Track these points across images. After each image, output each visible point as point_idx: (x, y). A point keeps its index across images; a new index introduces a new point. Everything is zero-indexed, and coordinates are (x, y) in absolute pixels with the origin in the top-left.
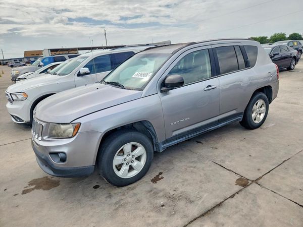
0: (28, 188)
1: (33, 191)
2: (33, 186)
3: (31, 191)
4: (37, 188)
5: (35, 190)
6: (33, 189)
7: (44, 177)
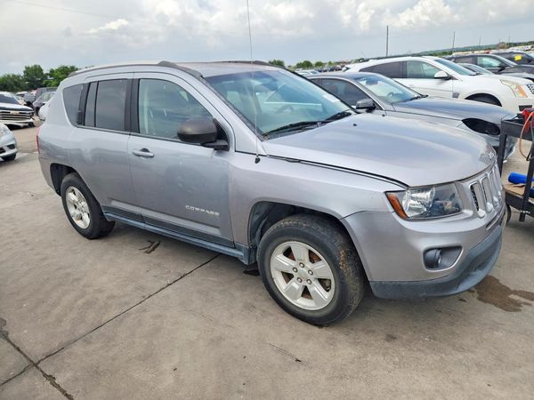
0: (523, 300)
1: (518, 289)
2: (512, 296)
3: (520, 292)
4: (507, 291)
5: (512, 289)
6: (515, 292)
7: (485, 301)
